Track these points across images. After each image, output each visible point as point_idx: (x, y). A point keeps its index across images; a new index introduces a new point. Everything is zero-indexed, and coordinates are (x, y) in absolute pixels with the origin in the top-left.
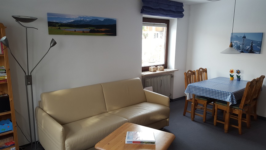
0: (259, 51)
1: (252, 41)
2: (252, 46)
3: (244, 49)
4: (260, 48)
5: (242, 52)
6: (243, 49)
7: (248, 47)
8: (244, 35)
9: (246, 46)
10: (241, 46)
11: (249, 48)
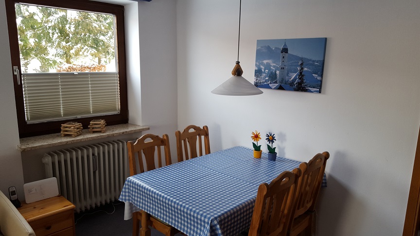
0: (319, 87)
1: (302, 59)
2: (301, 73)
3: (284, 81)
4: (319, 78)
5: (280, 88)
6: (282, 81)
7: (294, 76)
8: (285, 45)
9: (288, 74)
10: (278, 72)
11: (295, 79)
